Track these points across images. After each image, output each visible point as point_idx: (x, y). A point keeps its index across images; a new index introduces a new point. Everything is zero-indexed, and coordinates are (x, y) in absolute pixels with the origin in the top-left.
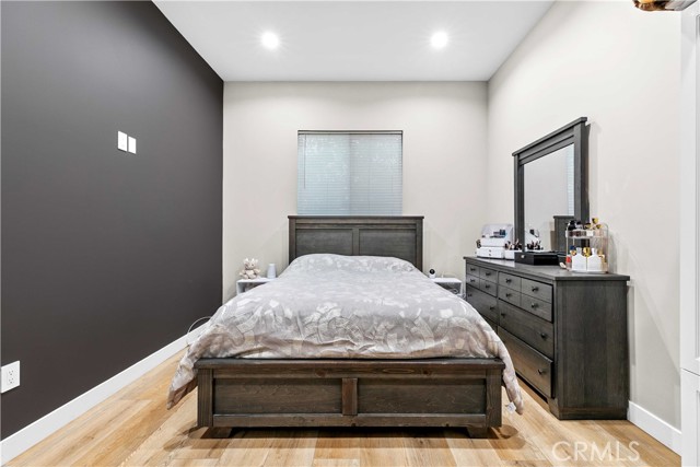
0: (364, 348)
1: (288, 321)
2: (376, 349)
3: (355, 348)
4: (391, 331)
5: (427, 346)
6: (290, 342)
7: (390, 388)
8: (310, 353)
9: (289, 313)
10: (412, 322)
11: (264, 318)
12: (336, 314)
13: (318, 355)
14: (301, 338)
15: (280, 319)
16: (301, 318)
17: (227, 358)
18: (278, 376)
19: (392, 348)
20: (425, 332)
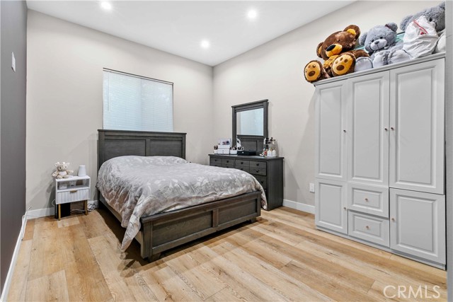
0: (220, 195)
1: (187, 188)
2: (225, 194)
3: (217, 196)
4: (228, 185)
5: (240, 190)
6: (191, 198)
7: (229, 210)
8: (200, 201)
9: (186, 184)
10: (234, 180)
11: (175, 188)
12: (207, 182)
13: (203, 202)
14: (196, 195)
15: (183, 187)
16: (193, 185)
17: (156, 214)
18: (186, 216)
19: (230, 192)
20: (239, 184)
